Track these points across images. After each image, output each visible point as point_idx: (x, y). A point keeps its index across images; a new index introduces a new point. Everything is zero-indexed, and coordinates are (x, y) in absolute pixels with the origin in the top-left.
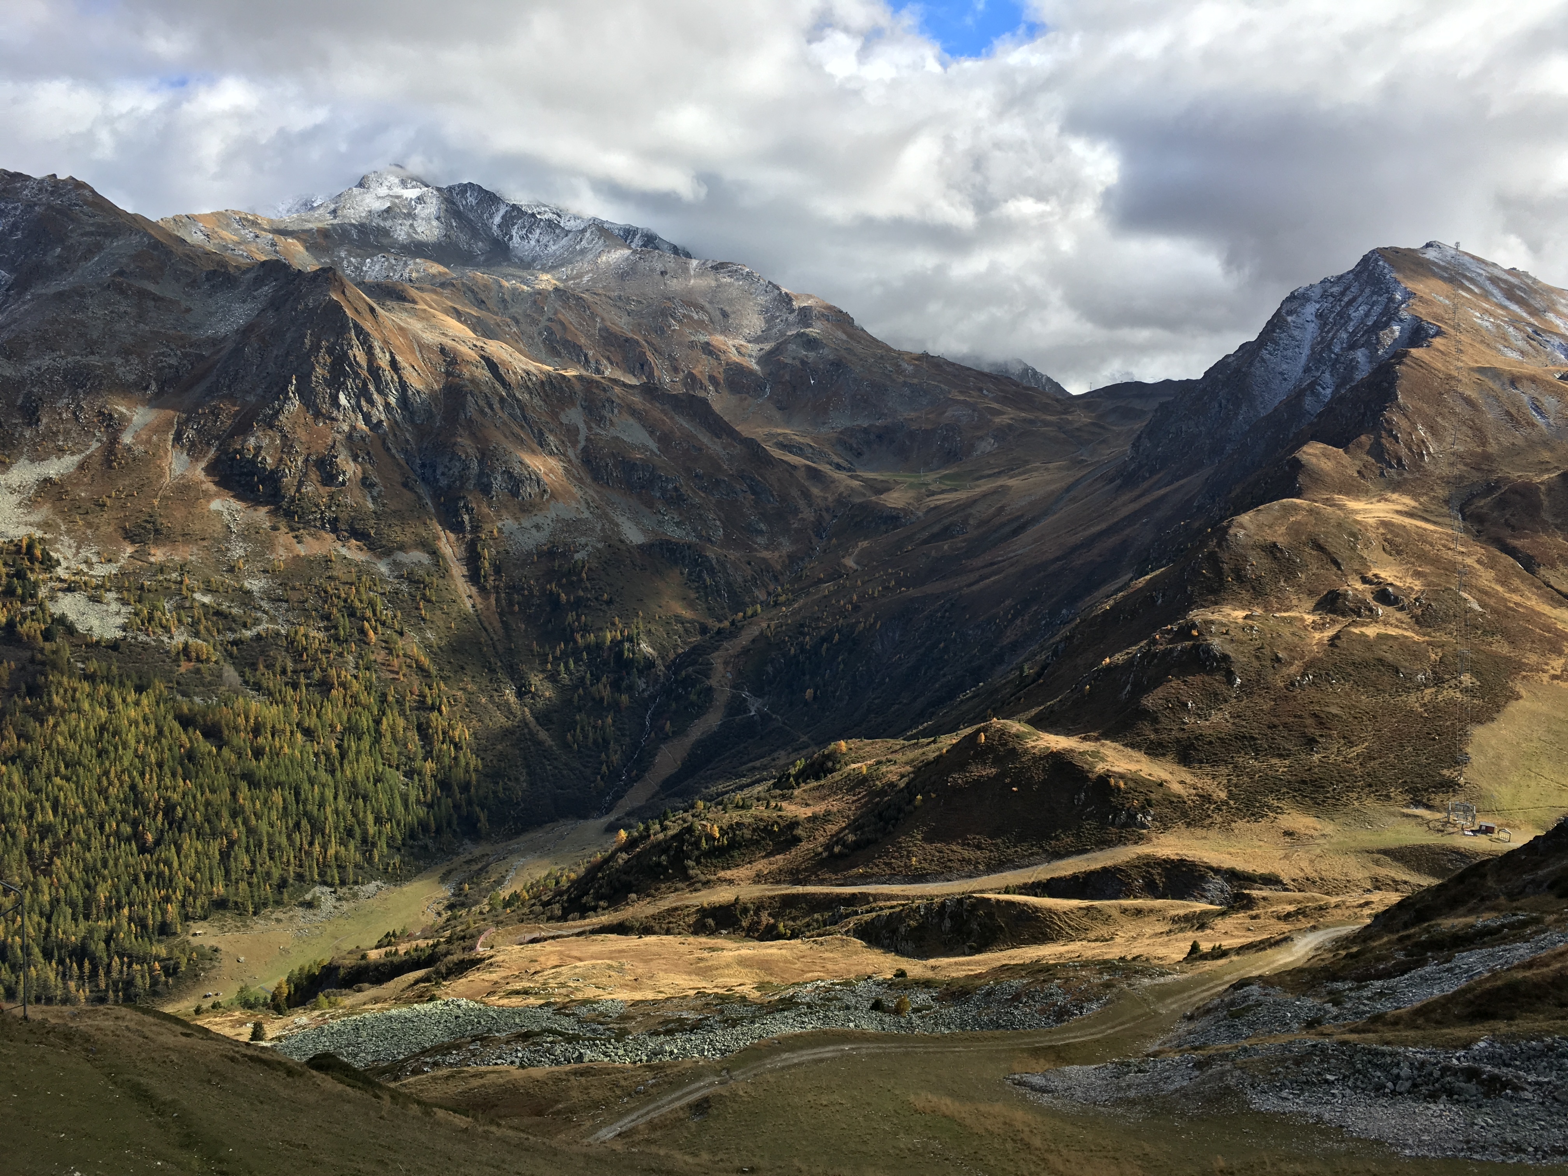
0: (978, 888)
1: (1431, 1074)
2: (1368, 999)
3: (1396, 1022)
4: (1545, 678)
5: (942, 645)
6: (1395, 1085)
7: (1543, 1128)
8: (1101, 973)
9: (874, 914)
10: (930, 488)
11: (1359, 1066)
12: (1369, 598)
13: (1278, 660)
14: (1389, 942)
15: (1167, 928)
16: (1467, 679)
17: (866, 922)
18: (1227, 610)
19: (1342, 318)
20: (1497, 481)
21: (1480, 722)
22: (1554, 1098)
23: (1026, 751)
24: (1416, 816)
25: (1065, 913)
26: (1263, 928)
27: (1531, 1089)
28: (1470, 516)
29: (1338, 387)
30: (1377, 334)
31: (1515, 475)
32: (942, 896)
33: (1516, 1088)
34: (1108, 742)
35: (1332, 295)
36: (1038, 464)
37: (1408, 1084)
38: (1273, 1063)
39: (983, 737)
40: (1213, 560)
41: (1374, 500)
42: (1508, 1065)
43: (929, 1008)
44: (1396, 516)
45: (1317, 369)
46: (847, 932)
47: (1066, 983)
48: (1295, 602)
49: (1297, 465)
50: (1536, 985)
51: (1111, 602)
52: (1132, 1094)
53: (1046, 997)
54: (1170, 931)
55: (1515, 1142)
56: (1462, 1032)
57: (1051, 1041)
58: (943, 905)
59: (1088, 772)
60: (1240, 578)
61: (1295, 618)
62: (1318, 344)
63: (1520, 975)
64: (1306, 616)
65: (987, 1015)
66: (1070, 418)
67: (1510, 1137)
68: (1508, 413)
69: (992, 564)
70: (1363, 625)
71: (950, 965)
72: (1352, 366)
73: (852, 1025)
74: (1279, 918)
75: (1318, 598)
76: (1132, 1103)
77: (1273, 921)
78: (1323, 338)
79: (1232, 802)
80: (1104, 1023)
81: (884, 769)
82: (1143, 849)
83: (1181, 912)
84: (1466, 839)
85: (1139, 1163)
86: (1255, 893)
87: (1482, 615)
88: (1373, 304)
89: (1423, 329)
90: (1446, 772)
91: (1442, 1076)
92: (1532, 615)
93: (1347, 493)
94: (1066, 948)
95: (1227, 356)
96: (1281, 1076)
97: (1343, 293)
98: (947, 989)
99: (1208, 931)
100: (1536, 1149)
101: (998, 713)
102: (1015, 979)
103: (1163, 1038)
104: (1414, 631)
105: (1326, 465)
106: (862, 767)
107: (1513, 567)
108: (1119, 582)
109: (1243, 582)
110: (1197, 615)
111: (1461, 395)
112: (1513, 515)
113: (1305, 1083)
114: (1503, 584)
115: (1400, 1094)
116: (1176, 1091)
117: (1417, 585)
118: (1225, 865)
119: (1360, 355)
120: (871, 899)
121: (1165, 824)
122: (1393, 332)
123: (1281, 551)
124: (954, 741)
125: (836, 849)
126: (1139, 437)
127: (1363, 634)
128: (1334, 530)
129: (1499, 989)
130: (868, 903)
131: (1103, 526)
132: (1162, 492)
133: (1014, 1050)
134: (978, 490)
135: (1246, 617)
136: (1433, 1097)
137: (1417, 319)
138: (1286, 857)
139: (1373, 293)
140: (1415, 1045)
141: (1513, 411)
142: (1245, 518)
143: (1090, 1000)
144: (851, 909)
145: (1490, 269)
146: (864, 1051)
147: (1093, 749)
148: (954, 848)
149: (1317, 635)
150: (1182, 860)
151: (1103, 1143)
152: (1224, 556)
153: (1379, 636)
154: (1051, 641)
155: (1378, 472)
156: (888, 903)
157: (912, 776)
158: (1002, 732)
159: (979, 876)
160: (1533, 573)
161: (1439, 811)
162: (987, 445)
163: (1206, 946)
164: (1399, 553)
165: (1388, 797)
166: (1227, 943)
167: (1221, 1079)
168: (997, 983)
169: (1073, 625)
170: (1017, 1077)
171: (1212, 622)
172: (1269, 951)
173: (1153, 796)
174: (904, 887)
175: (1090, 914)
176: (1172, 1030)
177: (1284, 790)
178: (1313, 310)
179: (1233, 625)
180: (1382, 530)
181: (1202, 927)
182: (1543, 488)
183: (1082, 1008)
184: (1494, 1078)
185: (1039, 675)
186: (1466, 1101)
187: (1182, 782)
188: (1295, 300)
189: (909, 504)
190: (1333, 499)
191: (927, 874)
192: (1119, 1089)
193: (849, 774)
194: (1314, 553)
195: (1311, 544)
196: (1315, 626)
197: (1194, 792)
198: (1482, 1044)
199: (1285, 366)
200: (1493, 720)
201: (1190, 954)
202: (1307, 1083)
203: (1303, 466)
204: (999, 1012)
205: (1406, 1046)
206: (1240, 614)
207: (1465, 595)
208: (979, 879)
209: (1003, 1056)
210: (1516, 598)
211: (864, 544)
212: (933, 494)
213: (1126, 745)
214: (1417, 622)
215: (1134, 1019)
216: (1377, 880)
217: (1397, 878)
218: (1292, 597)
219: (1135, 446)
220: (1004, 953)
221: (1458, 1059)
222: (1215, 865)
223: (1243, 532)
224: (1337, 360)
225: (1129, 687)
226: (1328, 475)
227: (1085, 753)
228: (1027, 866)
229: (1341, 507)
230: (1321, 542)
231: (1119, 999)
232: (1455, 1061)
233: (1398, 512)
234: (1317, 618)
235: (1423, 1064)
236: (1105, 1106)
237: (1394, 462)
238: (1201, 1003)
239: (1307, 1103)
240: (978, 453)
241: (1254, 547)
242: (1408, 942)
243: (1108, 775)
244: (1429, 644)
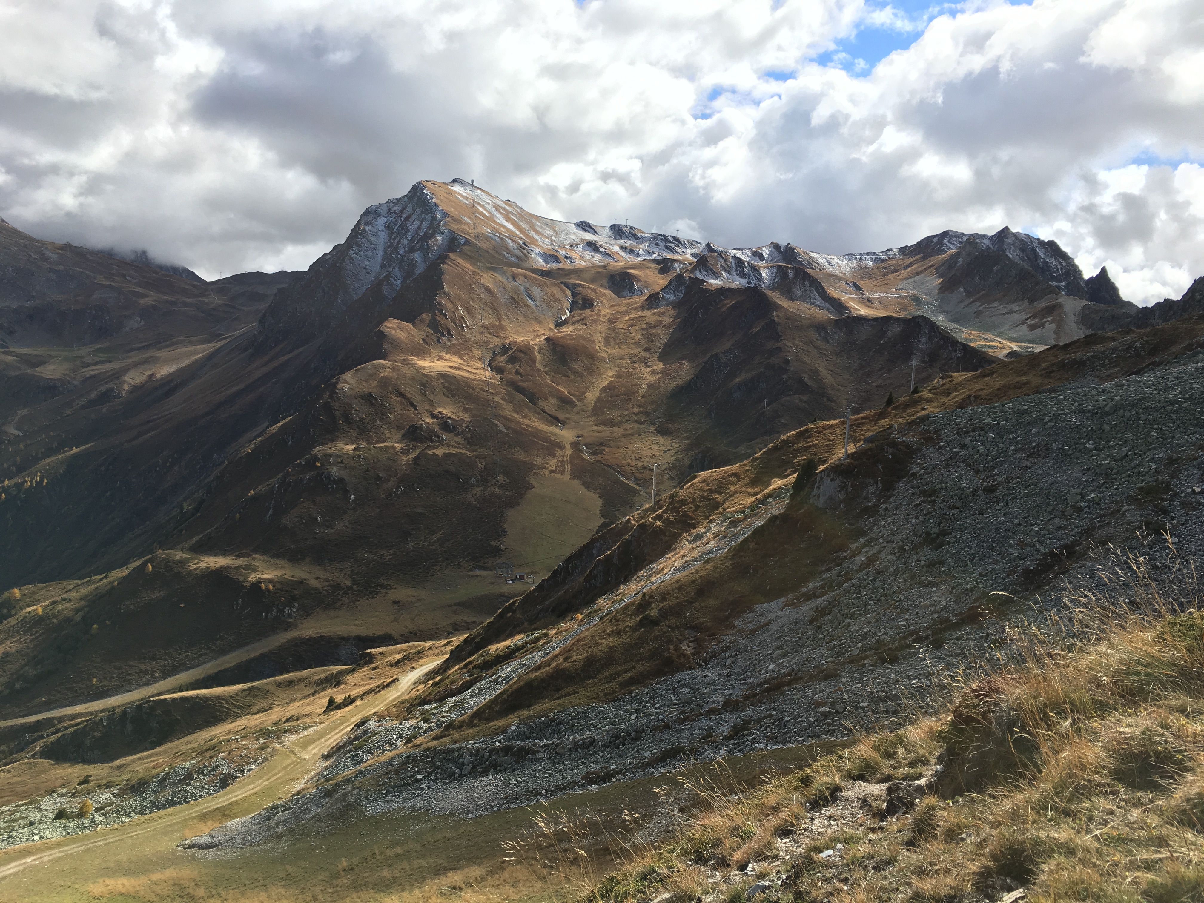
0: (155, 692)
1: (483, 757)
2: (446, 712)
3: (461, 726)
4: (547, 473)
5: (108, 494)
6: (461, 770)
7: (550, 775)
8: (258, 739)
9: (59, 735)
10: (85, 360)
11: (439, 763)
12: (437, 428)
13: (379, 478)
14: (459, 669)
15: (313, 691)
16: (501, 478)
17: (52, 743)
18: (340, 445)
19: (403, 229)
20: (509, 344)
21: (512, 507)
22: (556, 753)
23: (190, 573)
24: (477, 576)
25: (231, 697)
26: (381, 675)
27: (542, 750)
28: (495, 368)
29: (405, 279)
30: (427, 243)
31: (520, 339)
32: (123, 705)
33: (534, 752)
34: (257, 556)
35: (395, 212)
36: (182, 338)
37: (470, 767)
38: (380, 777)
39: (150, 567)
40: (327, 407)
41: (435, 359)
42: (528, 738)
43: (112, 804)
44: (450, 370)
45: (390, 266)
46: (33, 756)
47: (229, 754)
48: (388, 435)
49: (382, 336)
50: (543, 680)
51: (252, 446)
52: (280, 830)
53: (213, 770)
54: (315, 692)
55: (534, 789)
56: (500, 723)
57: (218, 804)
58: (124, 713)
59: (243, 582)
60: (348, 420)
61: (389, 447)
62: (389, 247)
63: (533, 675)
64: (397, 445)
65: (163, 797)
66: (206, 300)
67: (531, 786)
68: (512, 298)
69: (148, 422)
70: (434, 448)
71: (134, 761)
72: (412, 264)
73: (36, 838)
74: (392, 666)
75: (403, 431)
76: (279, 836)
77: (387, 668)
78: (391, 243)
79: (355, 587)
80: (261, 778)
81: (60, 607)
82: (292, 634)
83: (323, 676)
84: (508, 586)
85: (283, 883)
86: (374, 651)
87: (507, 434)
88: (423, 220)
89: (456, 239)
90: (493, 543)
91: (490, 756)
92: (537, 434)
93: (417, 355)
94: (234, 724)
95: (325, 254)
96: (386, 785)
97: (402, 211)
98: (127, 785)
99: (342, 686)
100: (547, 791)
101: (163, 545)
102: (186, 761)
103: (308, 776)
104: (466, 448)
105: (402, 335)
106: (38, 609)
107: (523, 400)
108: (259, 429)
109: (350, 423)
110: (317, 450)
111: (483, 285)
112: (520, 366)
113: (403, 786)
114: (518, 412)
115: (465, 775)
116: (313, 817)
117: (467, 417)
118: (353, 634)
119: (417, 256)
120: (56, 722)
121: (307, 612)
122: (437, 241)
123: (375, 398)
124: (124, 574)
125: (17, 686)
126: (264, 316)
127: (434, 454)
128: (410, 382)
129: (521, 687)
130: (54, 725)
131: (241, 386)
132: (286, 358)
133: (186, 820)
134: (130, 361)
135: (355, 449)
136: (485, 773)
137: (452, 232)
138: (395, 620)
139: (422, 212)
140: (473, 738)
141: (516, 297)
142: (348, 376)
143: (249, 763)
144: (36, 734)
145: (494, 200)
146: (46, 859)
147: (246, 563)
148: (131, 663)
149: (405, 458)
150: (321, 636)
151: (256, 876)
152: (336, 405)
153: (446, 455)
154: (206, 481)
155: (435, 340)
156: (73, 722)
157: (86, 609)
158: (167, 561)
159: (156, 682)
160: (535, 405)
161: (491, 570)
162: (135, 323)
163: (339, 699)
164: (453, 396)
165: (459, 566)
166: (354, 693)
167: (344, 800)
168: (171, 769)
169: (223, 467)
170: (187, 842)
171: (330, 455)
172: (382, 692)
173: (296, 592)
174: (86, 705)
175: (252, 693)
176: (314, 769)
177: (391, 571)
178: (383, 223)
179: (346, 456)
180: (441, 381)
181: (338, 684)
182: (536, 348)
183: (243, 771)
184: (521, 749)
185: (197, 509)
186: (505, 769)
187: (318, 578)
188: (370, 214)
189: (64, 374)
190: (408, 360)
191: (108, 690)
192: (269, 828)
193: (25, 617)
194: (398, 399)
195: (395, 393)
196: (404, 451)
197: (327, 584)
198: (513, 728)
199: (367, 263)
200: (519, 504)
201: (328, 707)
202: (404, 785)
203: (385, 336)
204: (173, 792)
205: (467, 741)
206: (350, 447)
207: (496, 422)
208: (156, 685)
209: (176, 828)
210: (527, 422)
211: (23, 412)
212: (88, 365)
213: (273, 556)
214: (468, 443)
215: (285, 768)
216: (456, 624)
217: (469, 620)
218: (386, 432)
219: (261, 322)
220: (181, 740)
221: (499, 742)
222: (346, 636)
223: (347, 386)
224: (402, 260)
225: (271, 511)
226: (404, 342)
227: (240, 567)
228: (198, 666)
229: (414, 365)
230: (402, 391)
231: (271, 756)
232: (498, 744)
233: (451, 367)
234: (403, 445)
235: (478, 750)
236: (258, 845)
237: (445, 333)
238: (335, 743)
239: (405, 799)
240: (127, 329)
241: (357, 396)
242: (471, 666)
243: (259, 582)
244: (477, 457)
